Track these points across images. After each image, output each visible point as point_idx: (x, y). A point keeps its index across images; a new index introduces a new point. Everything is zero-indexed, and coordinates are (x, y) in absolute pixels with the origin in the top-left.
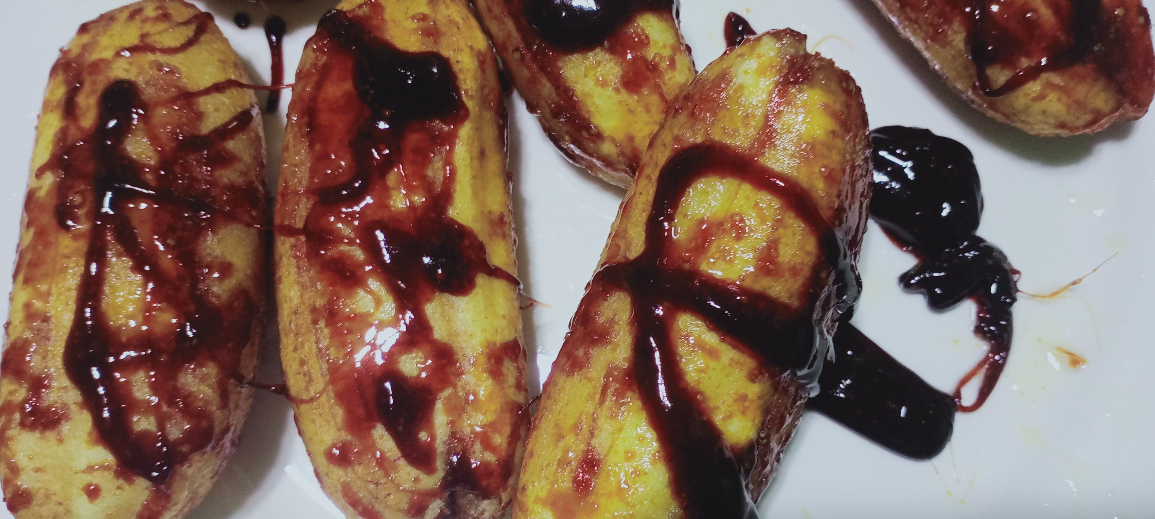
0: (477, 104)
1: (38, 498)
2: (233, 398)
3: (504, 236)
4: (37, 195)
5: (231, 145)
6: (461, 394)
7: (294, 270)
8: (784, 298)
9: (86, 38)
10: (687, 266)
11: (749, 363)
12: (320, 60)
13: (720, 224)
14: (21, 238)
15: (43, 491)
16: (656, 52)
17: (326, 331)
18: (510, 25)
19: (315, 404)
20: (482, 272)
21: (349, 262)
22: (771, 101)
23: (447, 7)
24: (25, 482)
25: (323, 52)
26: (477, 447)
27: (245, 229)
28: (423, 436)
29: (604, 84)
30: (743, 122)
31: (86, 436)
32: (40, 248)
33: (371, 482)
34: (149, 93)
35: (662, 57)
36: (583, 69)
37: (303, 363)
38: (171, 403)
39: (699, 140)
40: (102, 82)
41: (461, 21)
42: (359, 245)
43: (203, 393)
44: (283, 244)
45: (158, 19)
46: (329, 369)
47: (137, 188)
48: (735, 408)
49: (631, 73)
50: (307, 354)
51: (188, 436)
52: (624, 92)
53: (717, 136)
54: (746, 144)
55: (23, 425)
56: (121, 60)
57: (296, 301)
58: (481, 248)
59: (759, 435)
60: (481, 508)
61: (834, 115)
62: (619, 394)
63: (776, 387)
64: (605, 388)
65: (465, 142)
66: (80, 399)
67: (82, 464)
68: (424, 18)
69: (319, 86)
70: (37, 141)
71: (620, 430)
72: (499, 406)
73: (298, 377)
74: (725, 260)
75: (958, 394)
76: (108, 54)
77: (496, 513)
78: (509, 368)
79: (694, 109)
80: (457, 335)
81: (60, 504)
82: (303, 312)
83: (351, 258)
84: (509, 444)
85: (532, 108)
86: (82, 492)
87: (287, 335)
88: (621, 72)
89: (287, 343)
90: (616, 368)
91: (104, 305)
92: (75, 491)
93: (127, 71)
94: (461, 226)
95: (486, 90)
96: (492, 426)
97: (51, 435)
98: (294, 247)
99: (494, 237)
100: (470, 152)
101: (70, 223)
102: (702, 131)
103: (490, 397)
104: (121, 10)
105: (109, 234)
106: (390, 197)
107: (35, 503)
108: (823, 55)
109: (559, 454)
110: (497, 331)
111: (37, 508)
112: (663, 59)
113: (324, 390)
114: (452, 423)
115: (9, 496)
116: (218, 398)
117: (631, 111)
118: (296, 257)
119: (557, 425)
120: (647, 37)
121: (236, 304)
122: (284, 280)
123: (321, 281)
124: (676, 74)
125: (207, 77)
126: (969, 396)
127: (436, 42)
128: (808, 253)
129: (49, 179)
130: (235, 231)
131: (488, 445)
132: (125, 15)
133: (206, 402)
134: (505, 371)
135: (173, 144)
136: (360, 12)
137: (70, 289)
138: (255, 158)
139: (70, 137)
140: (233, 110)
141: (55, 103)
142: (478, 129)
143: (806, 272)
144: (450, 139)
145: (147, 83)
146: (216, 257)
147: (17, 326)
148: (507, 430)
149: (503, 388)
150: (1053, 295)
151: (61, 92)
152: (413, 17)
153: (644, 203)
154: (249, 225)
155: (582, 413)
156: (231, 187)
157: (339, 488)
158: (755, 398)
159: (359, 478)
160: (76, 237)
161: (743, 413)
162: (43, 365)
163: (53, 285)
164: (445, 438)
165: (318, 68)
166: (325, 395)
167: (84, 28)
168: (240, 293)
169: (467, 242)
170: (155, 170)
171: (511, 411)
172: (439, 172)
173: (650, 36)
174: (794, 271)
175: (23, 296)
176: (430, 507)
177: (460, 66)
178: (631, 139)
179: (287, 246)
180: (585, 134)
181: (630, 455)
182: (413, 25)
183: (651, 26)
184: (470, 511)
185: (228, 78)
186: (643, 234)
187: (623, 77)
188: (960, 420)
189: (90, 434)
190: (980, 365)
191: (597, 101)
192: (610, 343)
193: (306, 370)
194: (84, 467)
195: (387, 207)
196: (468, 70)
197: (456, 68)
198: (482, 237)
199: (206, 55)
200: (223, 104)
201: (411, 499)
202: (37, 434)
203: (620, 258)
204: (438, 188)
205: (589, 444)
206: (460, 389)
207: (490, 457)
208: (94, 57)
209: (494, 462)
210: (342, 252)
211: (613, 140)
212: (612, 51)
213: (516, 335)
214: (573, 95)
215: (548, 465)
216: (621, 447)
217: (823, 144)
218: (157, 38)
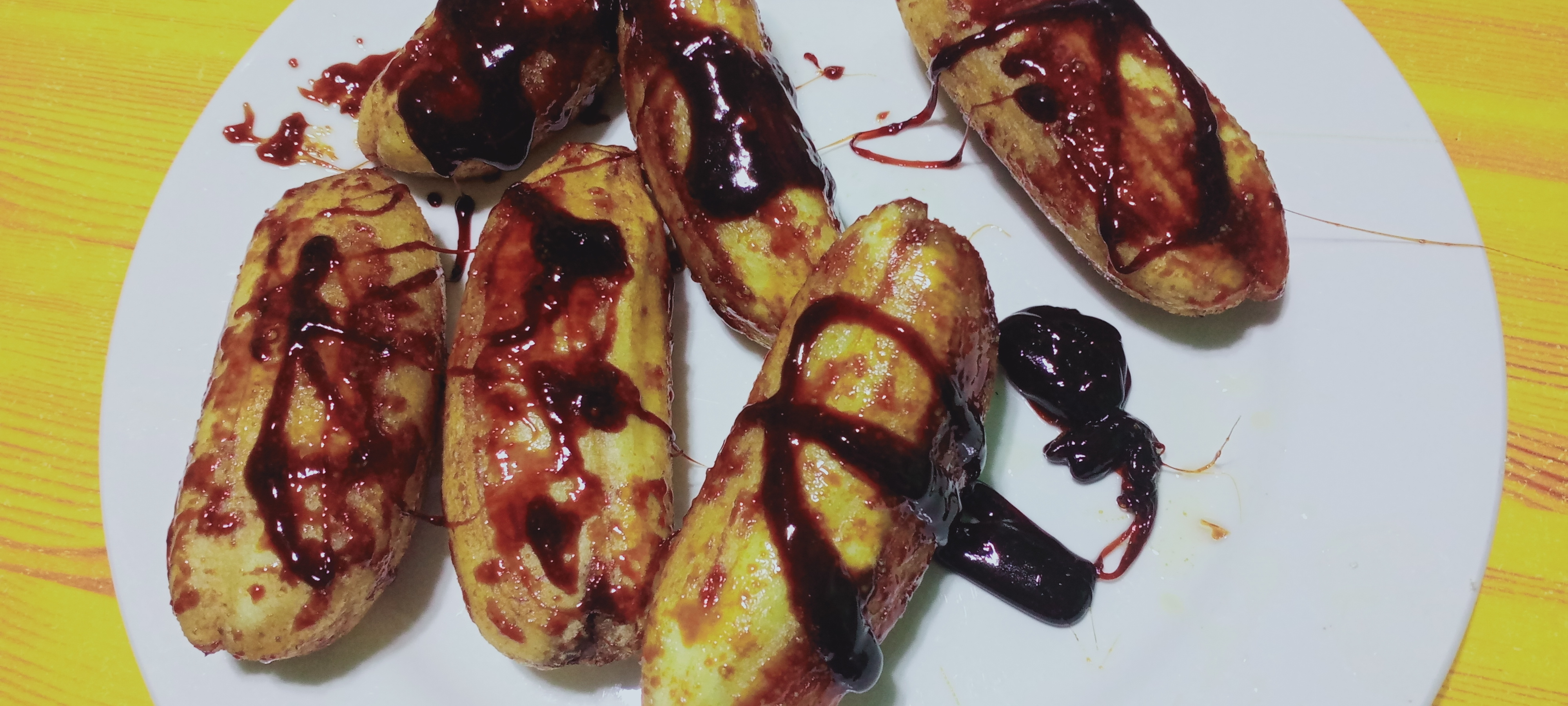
0: (642, 267)
1: (205, 599)
2: (394, 522)
3: (660, 387)
4: (235, 332)
5: (415, 297)
6: (605, 522)
7: (461, 405)
8: (901, 433)
9: (291, 202)
10: (814, 401)
11: (868, 491)
12: (502, 224)
13: (845, 363)
14: (215, 369)
15: (209, 593)
16: (802, 221)
17: (486, 459)
18: (675, 197)
19: (470, 525)
20: (634, 413)
21: (512, 397)
22: (890, 257)
23: (622, 184)
24: (195, 582)
25: (505, 218)
26: (617, 572)
27: (420, 371)
28: (568, 557)
29: (755, 249)
30: (867, 276)
31: (258, 540)
32: (233, 376)
33: (515, 598)
34: (345, 247)
35: (807, 225)
36: (737, 236)
37: (462, 488)
38: (339, 517)
39: (831, 292)
40: (303, 238)
41: (633, 196)
42: (523, 383)
43: (368, 511)
44: (454, 383)
45: (357, 188)
46: (485, 493)
47: (326, 327)
48: (854, 532)
49: (779, 239)
50: (466, 481)
51: (350, 548)
52: (773, 256)
53: (846, 288)
54: (869, 295)
55: (200, 530)
56: (323, 220)
57: (461, 433)
58: (635, 392)
59: (878, 563)
60: (617, 634)
61: (946, 270)
62: (747, 516)
63: (895, 517)
64: (735, 511)
65: (629, 298)
66: (255, 508)
67: (251, 567)
68: (599, 191)
69: (500, 245)
70: (238, 287)
71: (746, 547)
72: (640, 535)
73: (456, 502)
74: (847, 395)
75: (1099, 563)
76: (312, 215)
77: (631, 640)
78: (653, 505)
79: (827, 266)
80: (606, 467)
81: (225, 605)
82: (467, 443)
83: (515, 394)
84: (648, 572)
85: (695, 278)
86: (247, 592)
87: (450, 465)
88: (770, 238)
89: (449, 471)
90: (746, 493)
91: (286, 426)
92: (240, 592)
93: (328, 229)
94: (618, 371)
95: (652, 257)
96: (631, 553)
97: (224, 539)
98: (465, 385)
99: (649, 386)
100: (632, 308)
101: (263, 356)
102: (833, 285)
103: (633, 527)
104: (325, 180)
105: (298, 365)
106: (554, 342)
107: (200, 603)
108: (941, 221)
109: (689, 571)
110: (644, 468)
111: (201, 609)
112: (808, 228)
113: (479, 512)
114: (595, 548)
115: (177, 597)
116: (381, 517)
117: (780, 274)
118: (465, 394)
119: (690, 546)
120: (795, 208)
121: (406, 435)
122: (452, 415)
123: (485, 413)
124: (821, 242)
125: (398, 238)
126: (1111, 564)
127: (608, 212)
128: (923, 392)
129: (247, 318)
130: (411, 371)
131: (627, 570)
132: (329, 184)
133: (370, 520)
134: (648, 504)
135: (363, 292)
136: (542, 185)
137: (257, 412)
138: (436, 311)
139: (269, 283)
140: (419, 267)
141: (259, 254)
142: (642, 289)
143: (922, 409)
144: (615, 294)
145: (345, 239)
146: (392, 392)
147: (204, 444)
148: (647, 559)
149: (646, 520)
150: (1199, 471)
151: (265, 245)
152: (590, 191)
153: (782, 349)
154: (424, 368)
155: (712, 534)
156: (411, 333)
157: (485, 605)
158: (874, 526)
159: (505, 595)
160: (267, 368)
161: (862, 538)
162: (225, 478)
163: (242, 409)
164: (588, 562)
165: (500, 231)
166: (479, 518)
167: (290, 194)
168: (410, 427)
169: (621, 385)
170: (344, 312)
171: (652, 543)
172: (602, 323)
173: (798, 208)
174: (909, 406)
175: (212, 417)
176: (569, 627)
177: (629, 233)
178: (780, 300)
179: (458, 385)
180: (738, 294)
181: (753, 567)
182: (590, 197)
183: (799, 200)
184: (607, 637)
185: (418, 239)
186: (780, 376)
187: (772, 243)
188: (1102, 590)
189: (261, 539)
190: (1123, 537)
191: (748, 263)
192: (743, 472)
193: (464, 495)
194: (252, 569)
195: (551, 350)
196: (636, 237)
197: (625, 235)
198: (638, 383)
199: (399, 219)
200: (412, 261)
201: (551, 616)
202: (212, 538)
203: (759, 399)
204: (599, 335)
205: (716, 560)
206: (605, 518)
207: (629, 583)
208: (299, 216)
209: (632, 587)
210: (508, 389)
211: (764, 300)
212: (762, 219)
213: (663, 476)
214: (728, 259)
215: (679, 581)
216: (745, 562)
217: (934, 293)
218: (357, 202)
